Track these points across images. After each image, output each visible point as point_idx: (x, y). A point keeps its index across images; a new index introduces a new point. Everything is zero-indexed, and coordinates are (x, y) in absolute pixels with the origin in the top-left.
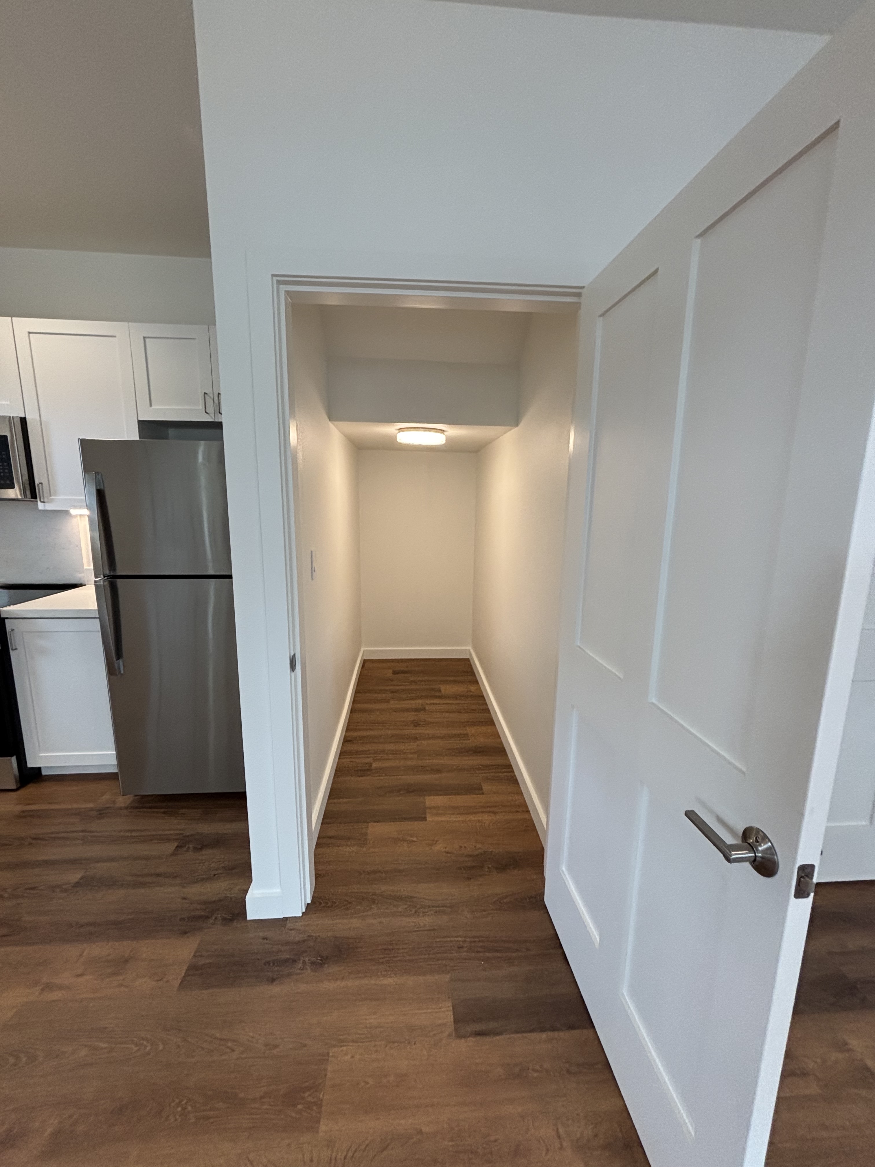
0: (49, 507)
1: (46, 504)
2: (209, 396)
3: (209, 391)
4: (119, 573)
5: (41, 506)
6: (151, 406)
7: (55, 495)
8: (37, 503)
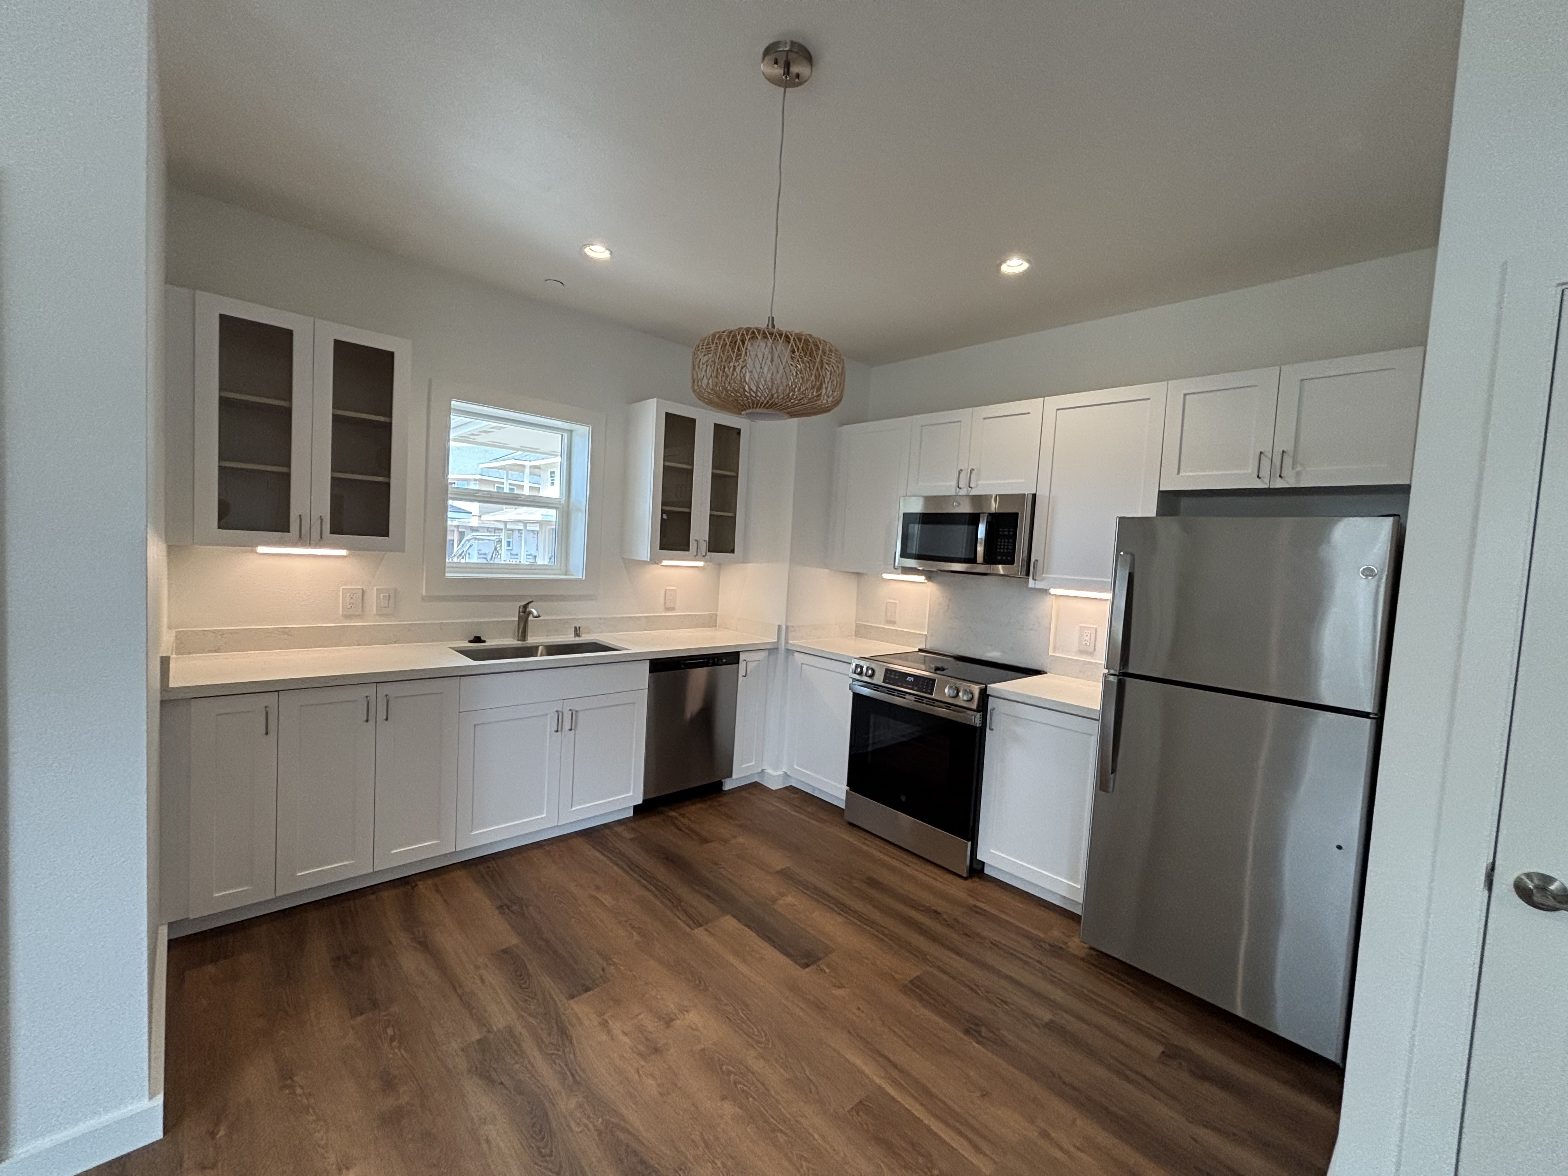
0: (1039, 585)
1: (1037, 582)
2: (1266, 456)
3: (1267, 450)
4: (1131, 670)
5: (1031, 583)
6: (1178, 473)
7: (1047, 573)
8: (1028, 581)
